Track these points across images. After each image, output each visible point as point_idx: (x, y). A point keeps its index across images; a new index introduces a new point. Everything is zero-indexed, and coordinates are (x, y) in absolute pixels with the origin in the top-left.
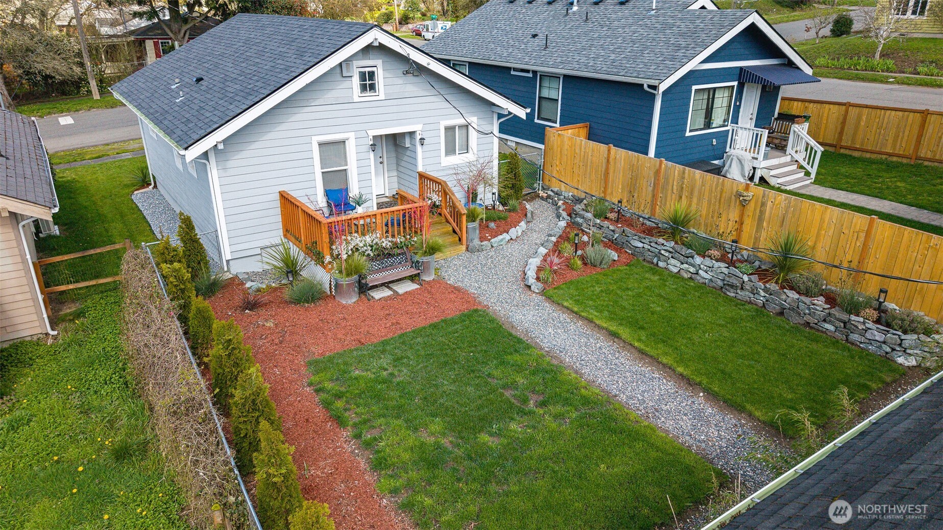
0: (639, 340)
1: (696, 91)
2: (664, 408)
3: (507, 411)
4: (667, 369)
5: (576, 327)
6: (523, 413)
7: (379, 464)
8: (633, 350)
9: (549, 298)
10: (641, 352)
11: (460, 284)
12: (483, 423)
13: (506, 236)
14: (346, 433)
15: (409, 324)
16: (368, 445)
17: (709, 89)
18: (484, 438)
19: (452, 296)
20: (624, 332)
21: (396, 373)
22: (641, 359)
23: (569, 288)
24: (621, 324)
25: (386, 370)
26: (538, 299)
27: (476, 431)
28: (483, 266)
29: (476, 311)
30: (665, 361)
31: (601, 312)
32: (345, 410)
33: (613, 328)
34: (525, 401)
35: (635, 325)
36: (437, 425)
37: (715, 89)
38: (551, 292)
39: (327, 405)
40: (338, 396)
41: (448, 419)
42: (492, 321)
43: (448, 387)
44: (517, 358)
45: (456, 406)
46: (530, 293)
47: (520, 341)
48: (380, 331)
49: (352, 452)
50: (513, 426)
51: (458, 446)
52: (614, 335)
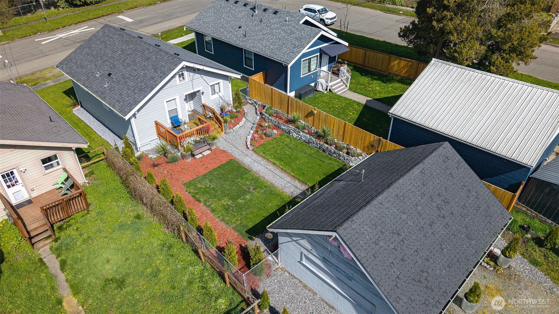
0: (282, 165)
1: (303, 61)
2: (287, 186)
3: (245, 193)
4: (289, 174)
5: (264, 162)
6: (249, 192)
7: (213, 211)
8: (280, 168)
9: (255, 152)
10: (282, 169)
11: (224, 149)
12: (239, 197)
13: (238, 126)
14: (202, 204)
15: (212, 167)
16: (208, 206)
17: (309, 59)
18: (240, 201)
19: (223, 155)
20: (277, 163)
21: (211, 185)
22: (282, 171)
23: (261, 147)
24: (277, 160)
25: (208, 184)
26: (251, 152)
27: (237, 199)
28: (232, 140)
29: (232, 160)
30: (288, 172)
31: (271, 156)
32: (200, 198)
33: (274, 162)
34: (249, 189)
35: (281, 160)
36: (226, 199)
37: (310, 58)
38: (255, 150)
39: (193, 196)
40: (197, 194)
41: (229, 197)
42: (237, 163)
43: (227, 187)
44: (246, 176)
45: (231, 193)
46: (248, 150)
47: (247, 169)
48: (203, 171)
49: (205, 209)
50: (247, 197)
51: (233, 204)
52: (274, 164)
